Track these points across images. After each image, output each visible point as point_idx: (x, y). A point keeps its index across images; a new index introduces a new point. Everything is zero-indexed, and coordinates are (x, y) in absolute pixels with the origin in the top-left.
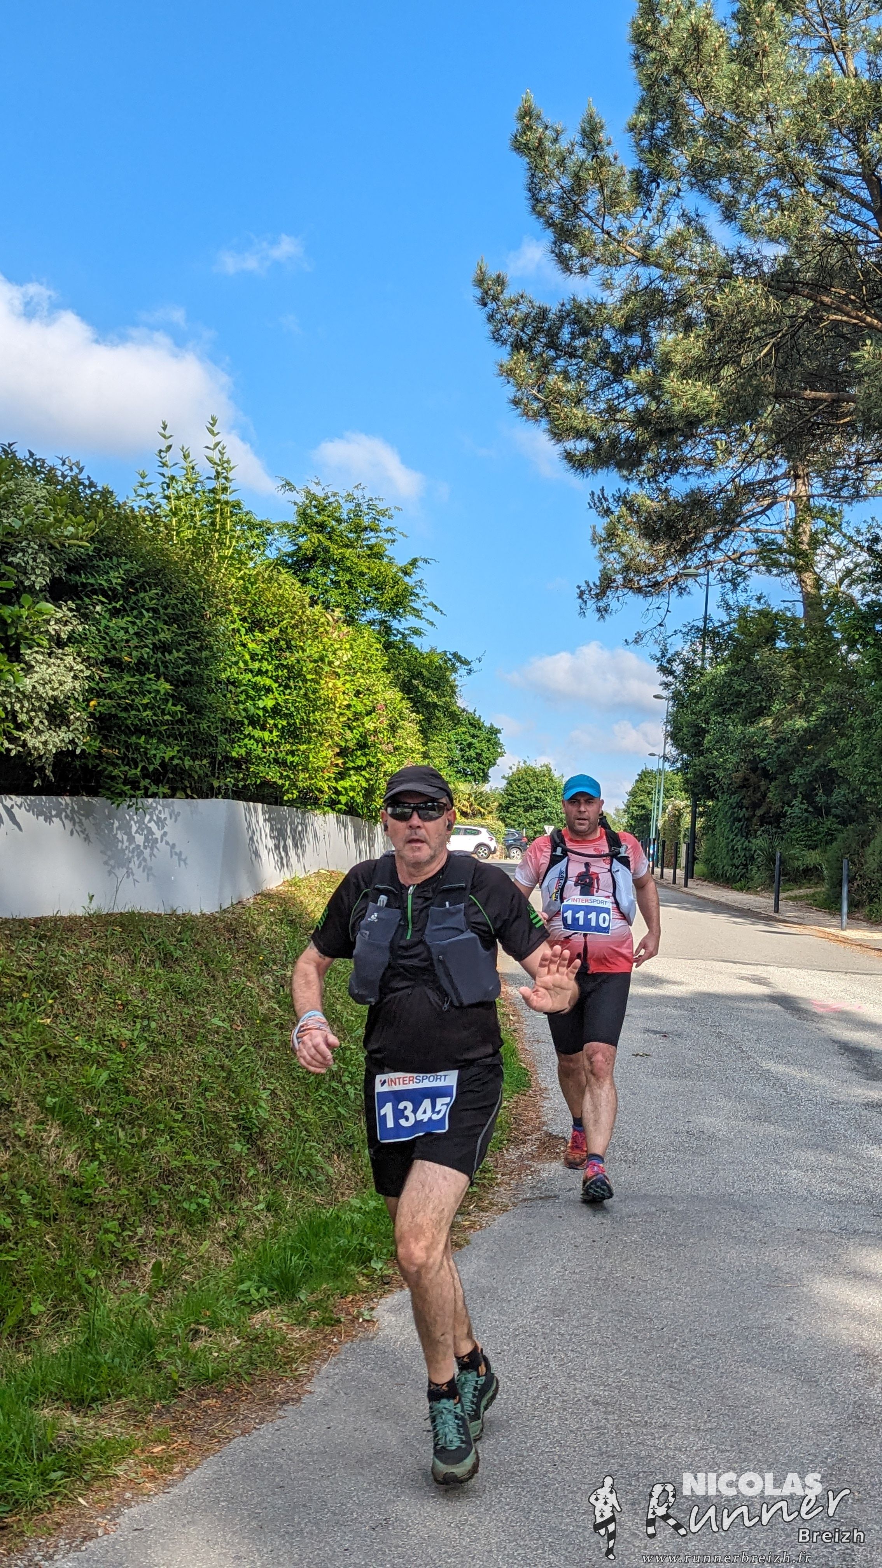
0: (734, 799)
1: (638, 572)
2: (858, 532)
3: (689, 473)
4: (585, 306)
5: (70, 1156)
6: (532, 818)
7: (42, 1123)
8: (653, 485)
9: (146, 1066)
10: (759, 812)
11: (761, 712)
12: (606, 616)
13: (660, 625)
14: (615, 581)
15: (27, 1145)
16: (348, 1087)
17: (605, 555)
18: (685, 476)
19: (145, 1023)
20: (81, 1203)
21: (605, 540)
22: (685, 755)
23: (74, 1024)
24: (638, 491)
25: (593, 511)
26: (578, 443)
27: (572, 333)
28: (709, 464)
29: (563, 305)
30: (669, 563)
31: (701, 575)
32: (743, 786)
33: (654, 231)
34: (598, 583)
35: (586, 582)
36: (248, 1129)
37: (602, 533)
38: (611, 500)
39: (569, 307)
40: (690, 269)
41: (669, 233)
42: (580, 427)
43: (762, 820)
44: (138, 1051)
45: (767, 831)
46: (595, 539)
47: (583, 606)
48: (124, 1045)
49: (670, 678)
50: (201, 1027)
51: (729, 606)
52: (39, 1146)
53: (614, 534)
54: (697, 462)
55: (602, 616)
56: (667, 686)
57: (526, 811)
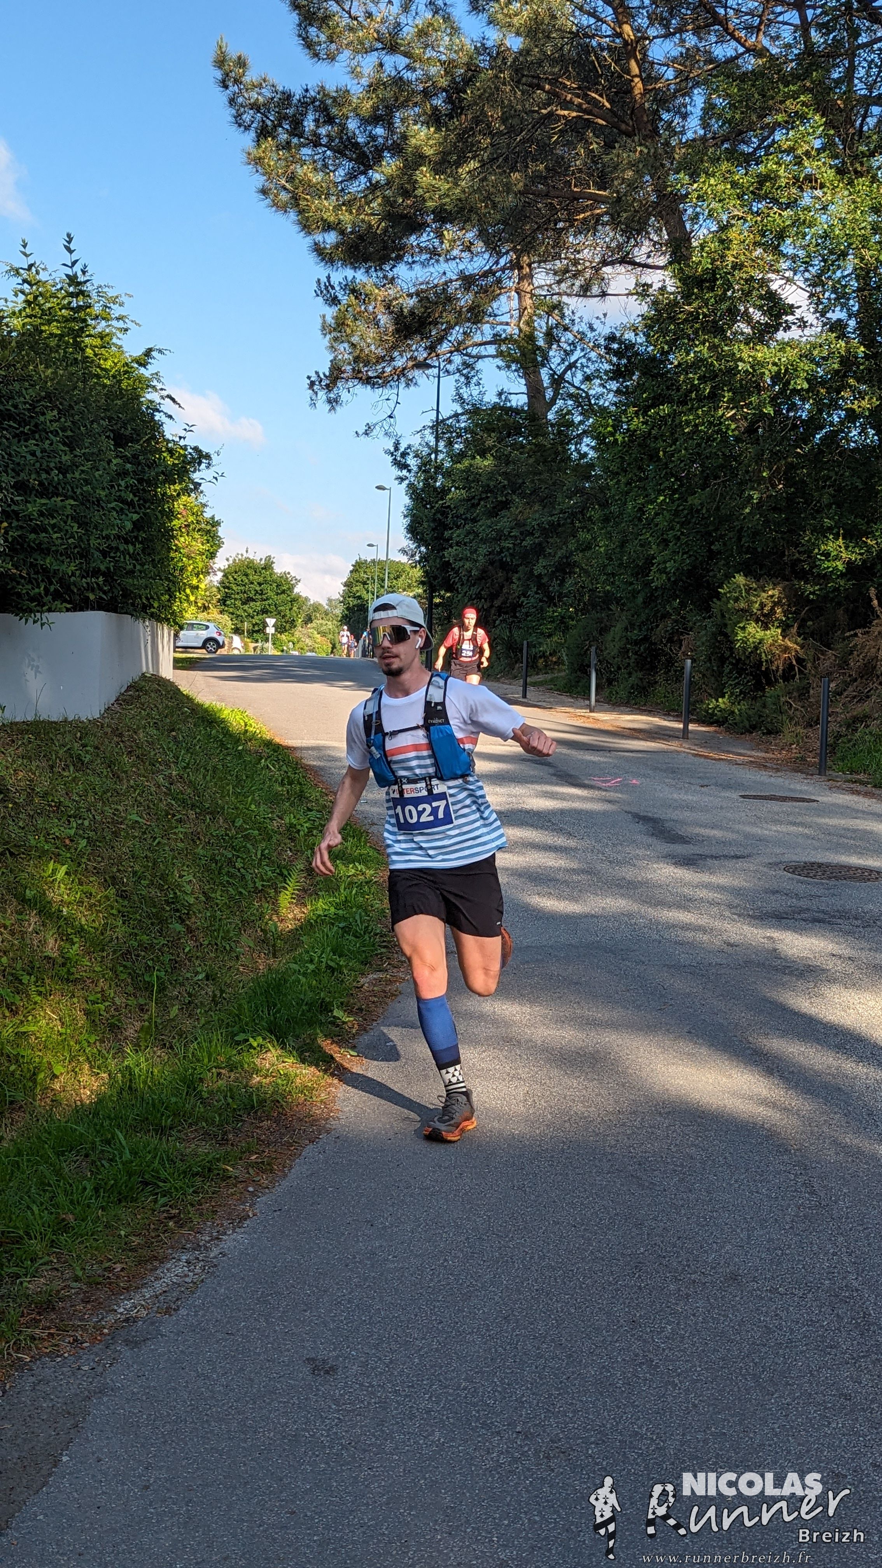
0: (474, 590)
1: (367, 363)
2: (591, 328)
3: (414, 262)
4: (334, 94)
5: (51, 941)
6: (251, 611)
7: (21, 913)
8: (380, 274)
9: (89, 860)
10: (497, 603)
11: (505, 505)
12: (338, 408)
13: (390, 417)
14: (344, 372)
15: (12, 933)
16: (242, 870)
17: (335, 345)
18: (411, 264)
19: (80, 822)
20: (68, 980)
21: (335, 330)
22: (423, 549)
23: (21, 824)
24: (365, 279)
25: (320, 299)
26: (326, 235)
27: (316, 121)
28: (434, 253)
29: (307, 91)
30: (396, 354)
31: (429, 366)
32: (480, 579)
33: (403, 19)
34: (327, 374)
35: (317, 373)
36: (177, 911)
37: (332, 322)
38: (338, 288)
39: (313, 94)
40: (439, 61)
41: (419, 21)
42: (332, 219)
43: (500, 611)
44: (80, 846)
45: (504, 620)
46: (325, 329)
47: (314, 397)
48: (67, 842)
49: (405, 472)
50: (121, 823)
51: (462, 398)
52: (23, 934)
53: (343, 324)
54: (421, 250)
55: (333, 408)
56: (402, 479)
57: (244, 603)
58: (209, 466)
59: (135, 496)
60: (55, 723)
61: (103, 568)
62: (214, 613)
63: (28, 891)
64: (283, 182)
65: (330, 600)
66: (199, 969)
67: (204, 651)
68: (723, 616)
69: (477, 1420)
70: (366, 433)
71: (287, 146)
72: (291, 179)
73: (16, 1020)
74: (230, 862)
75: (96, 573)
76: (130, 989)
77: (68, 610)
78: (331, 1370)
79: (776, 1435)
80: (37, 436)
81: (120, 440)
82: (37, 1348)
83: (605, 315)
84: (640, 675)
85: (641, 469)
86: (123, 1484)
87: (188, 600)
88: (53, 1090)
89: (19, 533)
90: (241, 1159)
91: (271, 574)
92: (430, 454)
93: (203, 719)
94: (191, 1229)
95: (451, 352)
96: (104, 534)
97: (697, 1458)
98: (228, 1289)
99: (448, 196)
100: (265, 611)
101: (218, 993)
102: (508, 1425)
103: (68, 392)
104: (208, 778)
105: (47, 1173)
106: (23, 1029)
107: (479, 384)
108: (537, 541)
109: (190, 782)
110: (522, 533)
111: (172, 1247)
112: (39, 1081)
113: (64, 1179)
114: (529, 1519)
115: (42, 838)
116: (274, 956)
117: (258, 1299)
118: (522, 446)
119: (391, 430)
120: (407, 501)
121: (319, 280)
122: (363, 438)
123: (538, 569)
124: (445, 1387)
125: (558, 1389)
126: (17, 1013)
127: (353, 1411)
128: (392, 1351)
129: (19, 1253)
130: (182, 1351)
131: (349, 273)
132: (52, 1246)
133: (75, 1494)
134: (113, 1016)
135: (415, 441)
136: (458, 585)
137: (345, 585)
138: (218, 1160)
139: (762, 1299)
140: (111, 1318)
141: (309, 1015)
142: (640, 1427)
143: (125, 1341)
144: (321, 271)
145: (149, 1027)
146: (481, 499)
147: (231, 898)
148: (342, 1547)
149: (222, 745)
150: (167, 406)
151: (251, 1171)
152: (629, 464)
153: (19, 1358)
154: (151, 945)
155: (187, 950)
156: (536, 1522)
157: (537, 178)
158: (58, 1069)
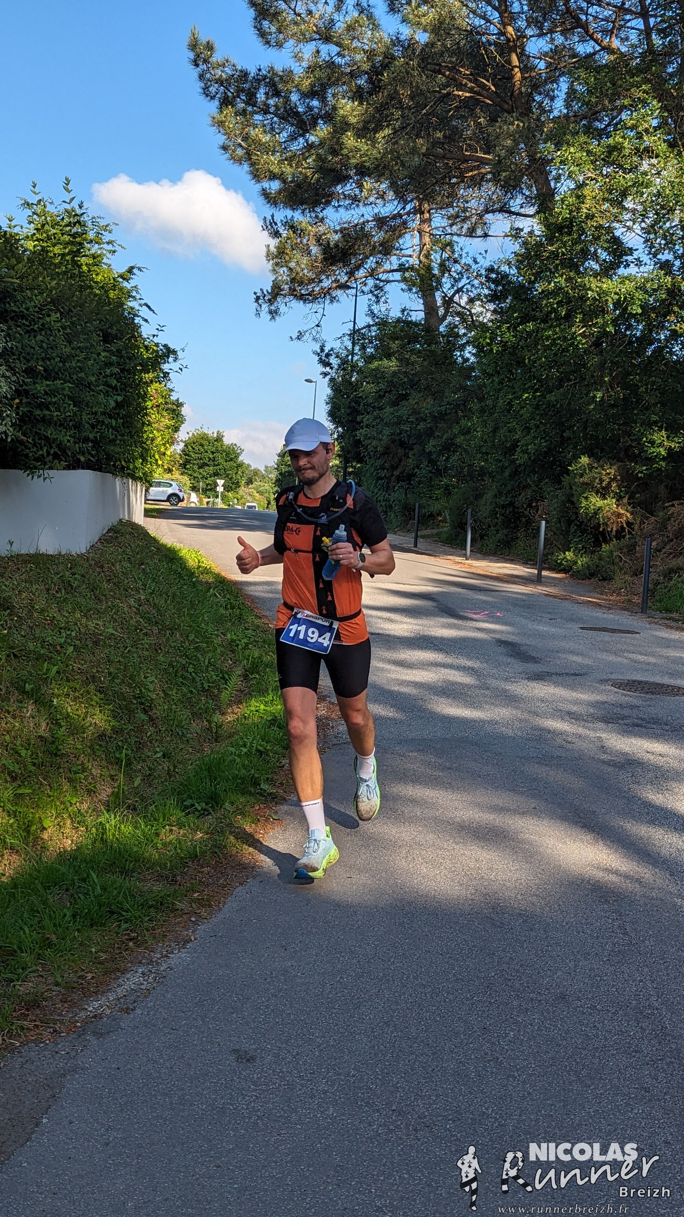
0: (379, 462)
1: (301, 283)
2: (475, 261)
3: (339, 206)
4: (281, 74)
5: (44, 725)
6: (205, 474)
7: (21, 702)
8: (313, 215)
9: (75, 662)
10: (396, 473)
11: (405, 397)
12: (277, 318)
13: (317, 326)
14: (283, 290)
15: (14, 717)
16: (193, 674)
17: (276, 268)
18: (337, 208)
19: (68, 633)
20: (56, 755)
21: (277, 257)
22: (340, 429)
23: (23, 633)
24: (301, 218)
25: (266, 233)
26: (272, 183)
27: (266, 94)
28: (355, 200)
29: (260, 70)
30: (323, 277)
31: (349, 287)
32: (384, 453)
33: (336, 17)
34: (270, 291)
35: (261, 290)
36: (142, 704)
37: (274, 251)
38: (279, 224)
39: (264, 72)
40: (363, 50)
41: (348, 19)
42: (276, 170)
43: (399, 479)
44: (68, 652)
45: (402, 487)
46: (269, 256)
47: (259, 309)
48: (59, 648)
49: (328, 369)
50: (101, 635)
51: (373, 313)
52: (22, 718)
53: (283, 252)
54: (345, 197)
55: (273, 318)
56: (325, 374)
57: (200, 468)
58: (176, 360)
59: (118, 382)
60: (52, 556)
61: (91, 436)
62: (177, 474)
63: (27, 685)
64: (240, 141)
65: (266, 467)
66: (158, 749)
67: (168, 503)
68: (571, 488)
69: (362, 1100)
70: (298, 338)
71: (244, 113)
72: (246, 138)
73: (14, 784)
74: (183, 667)
75: (86, 440)
76: (104, 763)
77: (64, 469)
78: (251, 1059)
79: (591, 1117)
80: (43, 333)
81: (107, 338)
82: (25, 1036)
83: (486, 251)
84: (505, 531)
85: (510, 371)
86: (88, 1141)
87: (157, 464)
88: (42, 839)
89: (28, 409)
90: (186, 896)
91: (222, 445)
92: (347, 356)
93: (166, 556)
94: (146, 948)
95: (366, 277)
96: (94, 410)
97: (530, 1133)
98: (173, 995)
99: (367, 155)
100: (216, 474)
101: (172, 768)
102: (386, 1104)
103: (67, 299)
104: (169, 602)
105: (36, 902)
106: (20, 791)
107: (386, 302)
108: (428, 426)
109: (155, 604)
110: (417, 419)
111: (132, 962)
112: (32, 832)
113: (50, 907)
114: (400, 1177)
115: (39, 645)
116: (216, 741)
117: (196, 1004)
118: (419, 351)
119: (318, 336)
120: (329, 391)
121: (265, 218)
122: (296, 342)
123: (429, 448)
124: (340, 1074)
125: (424, 1078)
126: (16, 779)
127: (268, 1090)
128: (299, 1046)
129: (13, 963)
130: (137, 1041)
131: (289, 213)
132: (39, 959)
133: (52, 1149)
134: (90, 784)
135: (337, 345)
136: (367, 458)
137: (279, 455)
138: (169, 896)
139: (584, 1013)
140: (83, 1014)
141: (243, 786)
142: (487, 1109)
143: (94, 1032)
144: (268, 211)
145: (118, 793)
146: (386, 392)
147: (184, 695)
148: (256, 1193)
149: (180, 576)
150: (144, 312)
151: (194, 905)
152: (501, 368)
153: (11, 1043)
154: (122, 730)
155: (149, 734)
156: (405, 1179)
157: (436, 143)
158: (47, 823)
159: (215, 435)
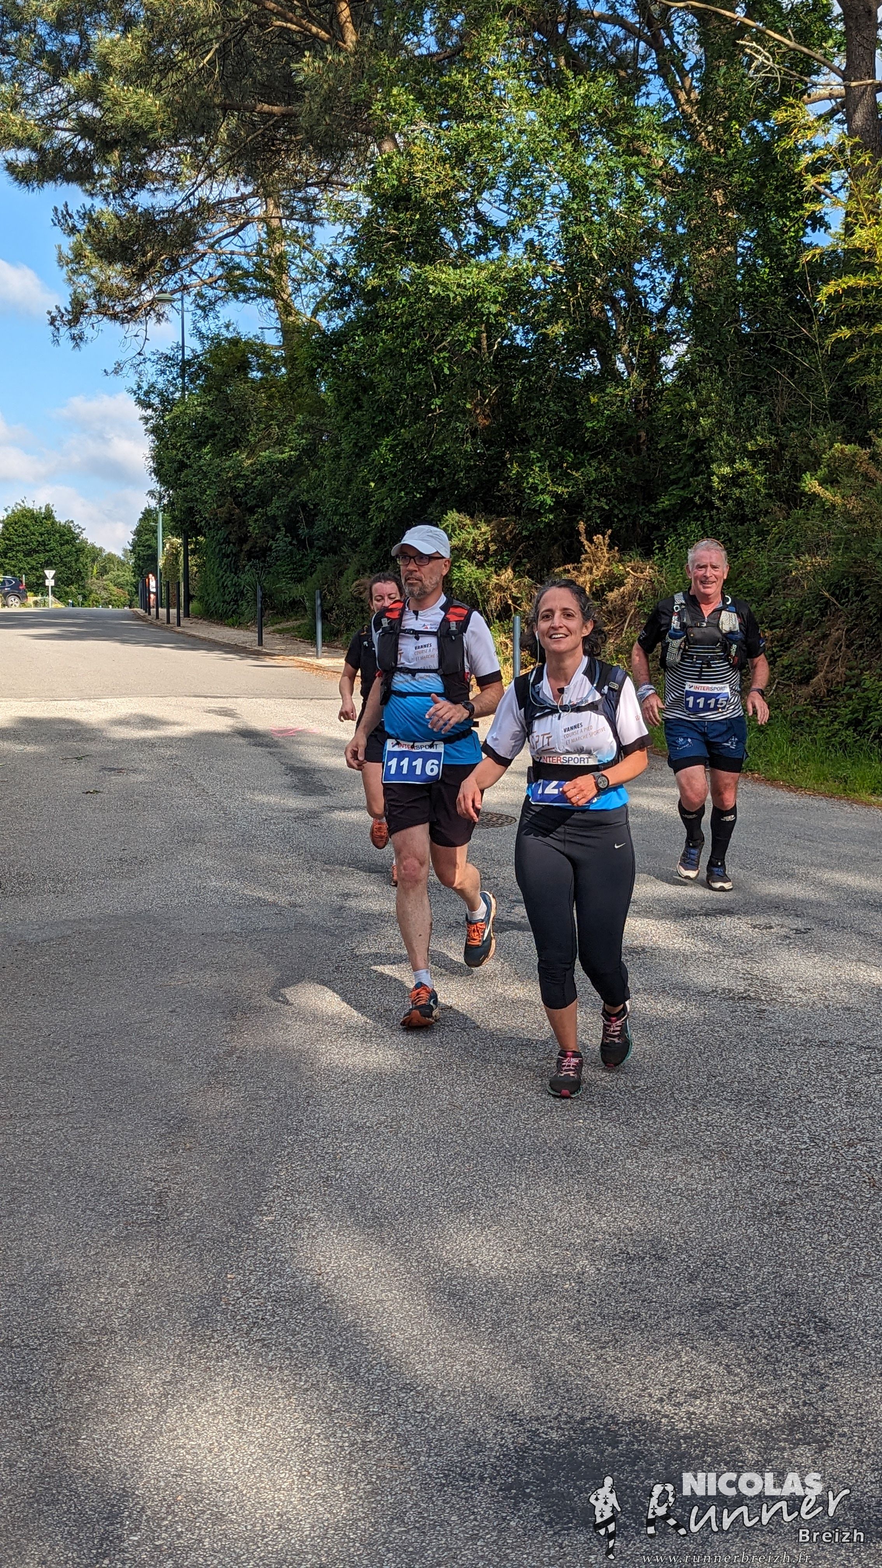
1: (110, 296)
6: (34, 563)
10: (246, 548)
12: (82, 345)
13: (140, 354)
14: (87, 306)
17: (74, 278)
18: (153, 192)
21: (72, 261)
22: (170, 491)
24: (104, 207)
25: (58, 229)
26: (19, 153)
28: (176, 180)
30: (143, 287)
34: (70, 309)
35: (57, 307)
37: (70, 254)
38: (76, 217)
42: (20, 135)
43: (249, 555)
45: (255, 565)
46: (62, 261)
47: (56, 334)
49: (150, 412)
53: (81, 255)
55: (77, 345)
56: (146, 420)
57: (26, 555)
65: (125, 550)
70: (116, 372)
91: (53, 523)
92: (173, 393)
100: (46, 563)
107: (217, 316)
108: (268, 480)
159: (43, 510)
